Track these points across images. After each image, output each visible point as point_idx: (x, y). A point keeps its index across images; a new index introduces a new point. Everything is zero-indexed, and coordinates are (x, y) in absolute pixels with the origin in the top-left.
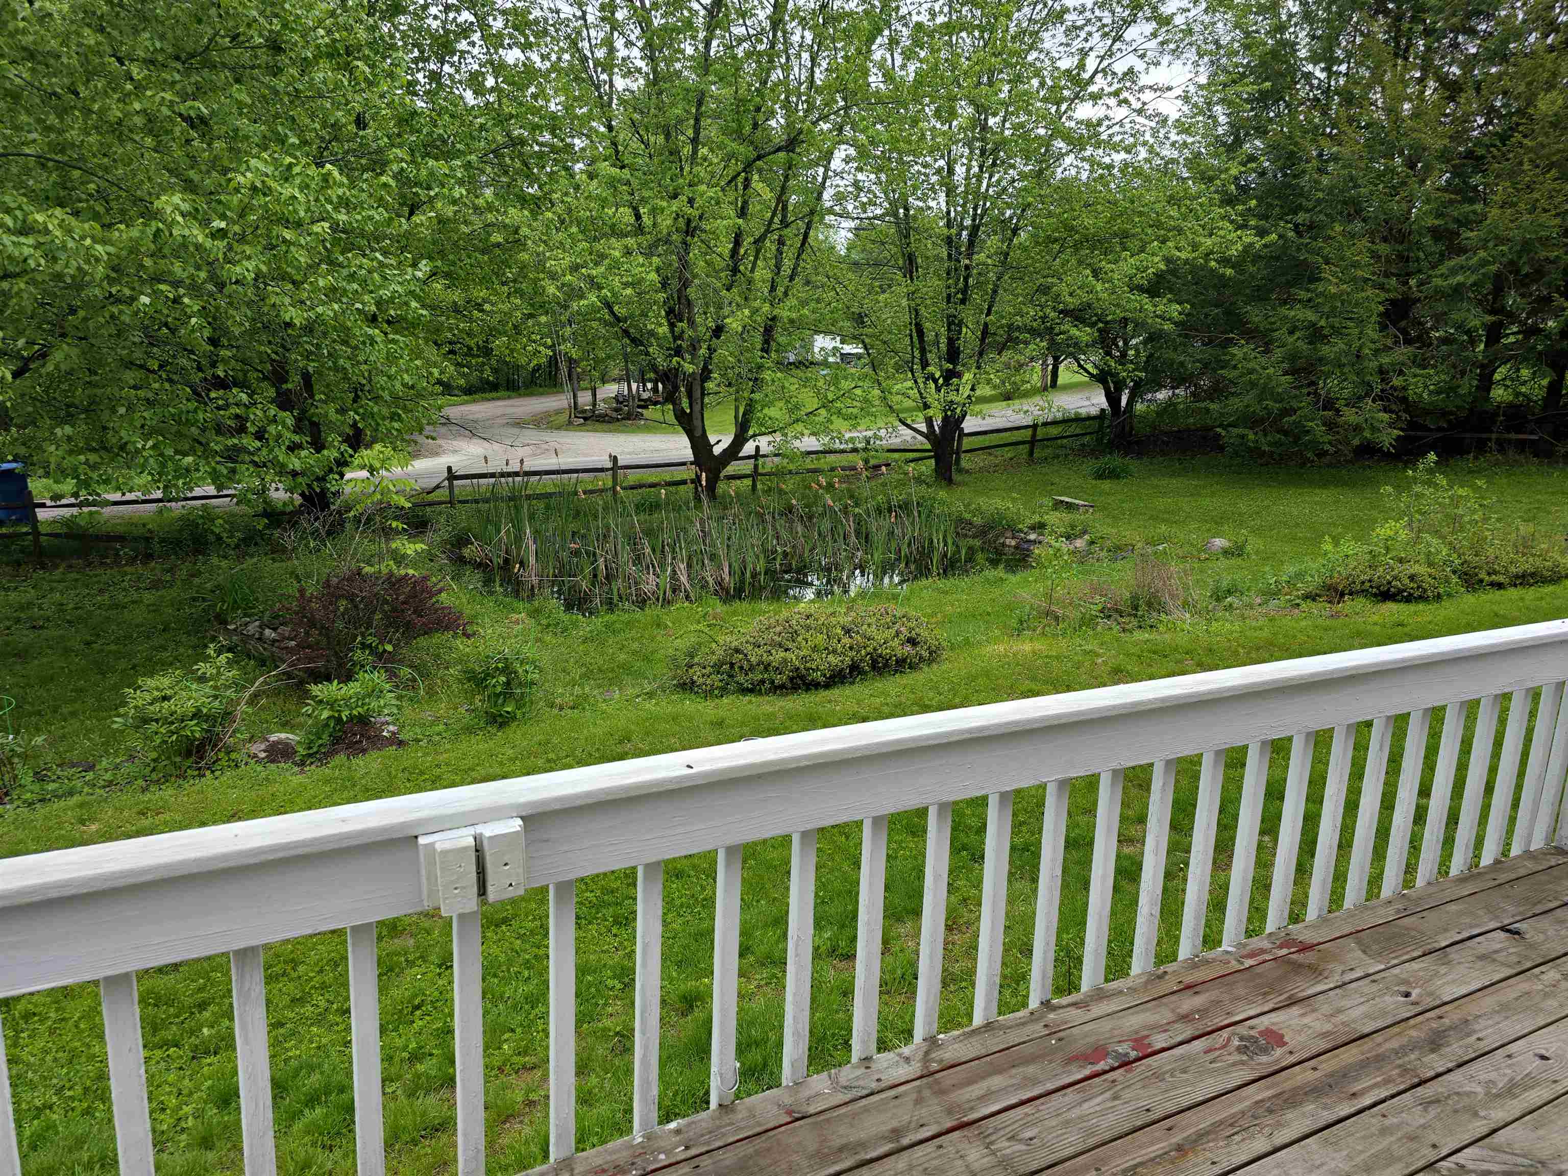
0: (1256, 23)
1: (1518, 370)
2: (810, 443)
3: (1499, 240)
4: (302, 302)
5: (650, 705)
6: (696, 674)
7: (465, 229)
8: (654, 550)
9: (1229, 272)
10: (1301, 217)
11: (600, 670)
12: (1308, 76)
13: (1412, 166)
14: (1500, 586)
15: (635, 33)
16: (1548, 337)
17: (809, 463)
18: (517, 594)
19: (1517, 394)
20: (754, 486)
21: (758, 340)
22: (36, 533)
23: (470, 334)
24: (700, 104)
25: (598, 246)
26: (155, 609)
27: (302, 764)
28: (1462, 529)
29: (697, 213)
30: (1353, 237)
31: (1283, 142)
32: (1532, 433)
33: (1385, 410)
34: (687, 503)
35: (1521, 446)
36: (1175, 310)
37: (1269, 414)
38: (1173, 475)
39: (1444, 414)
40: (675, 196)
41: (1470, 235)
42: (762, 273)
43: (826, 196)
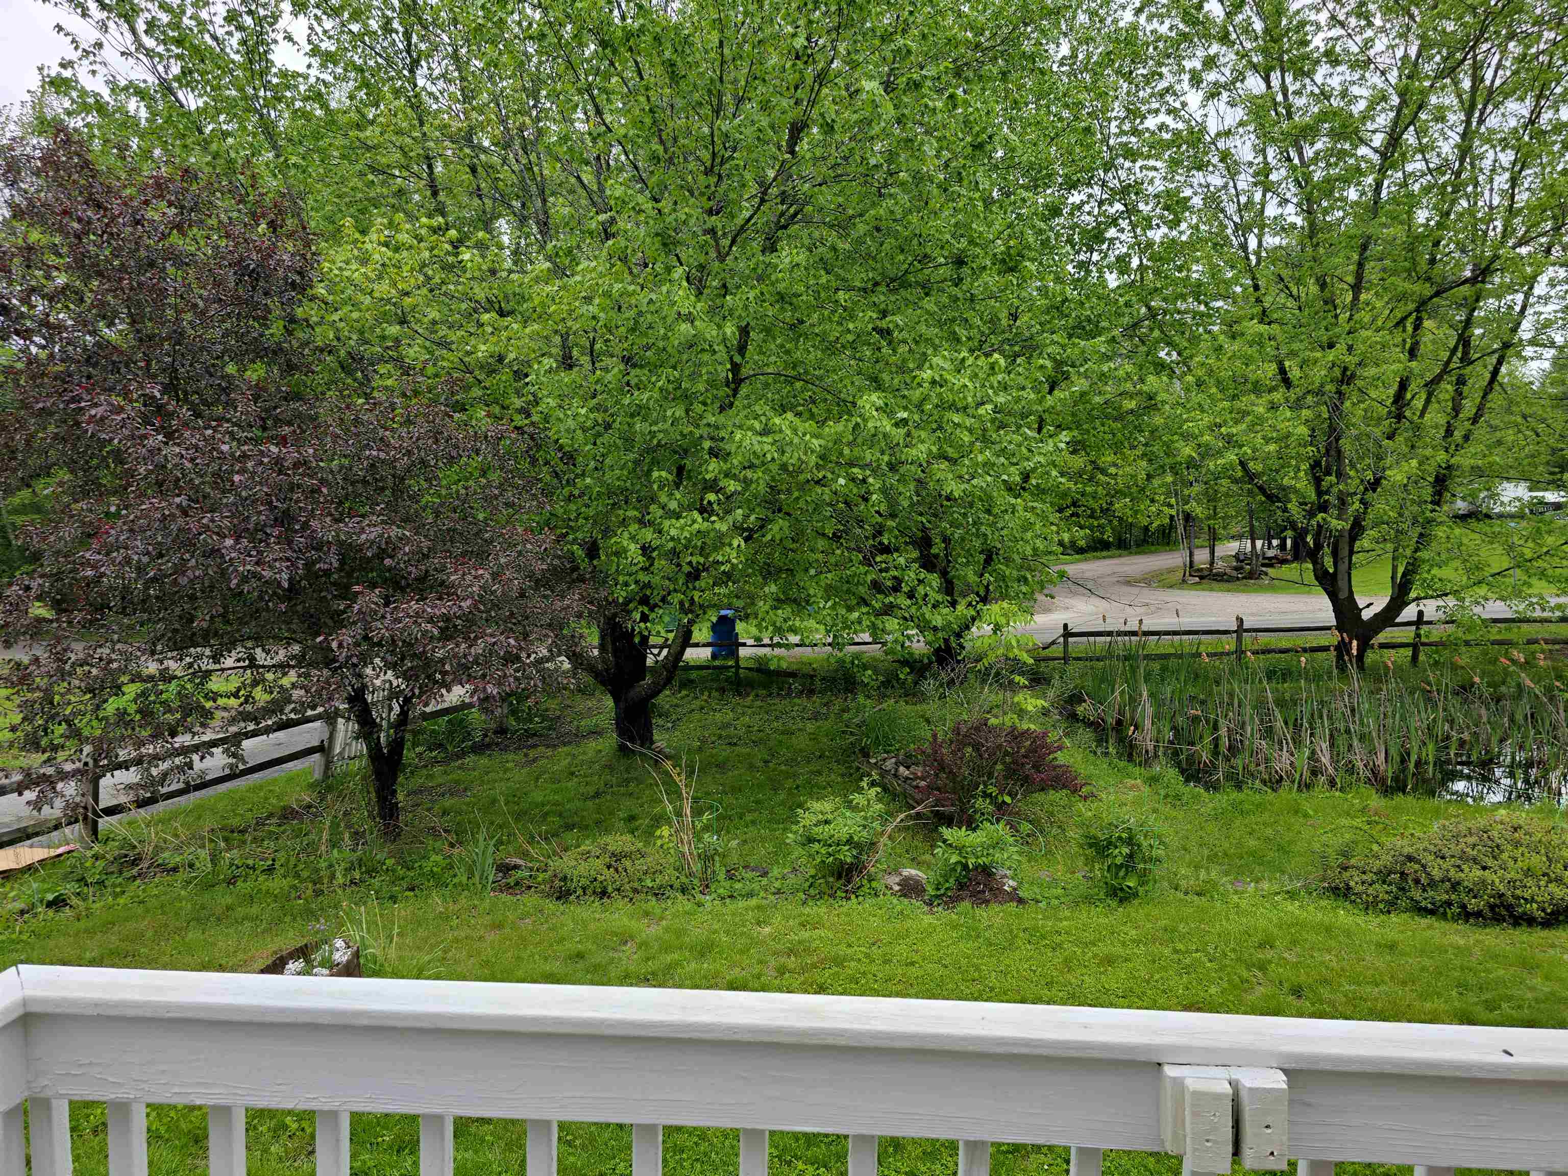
2: (1497, 609)
4: (961, 477)
5: (1292, 907)
6: (1355, 880)
7: (1098, 399)
8: (1286, 723)
11: (1226, 854)
15: (1291, 191)
17: (1495, 633)
18: (1130, 759)
20: (1415, 658)
21: (1427, 493)
22: (737, 666)
23: (1094, 496)
24: (1364, 247)
25: (1237, 404)
26: (814, 737)
27: (930, 904)
29: (1357, 360)
34: (1330, 673)
40: (1331, 346)
42: (1436, 417)
43: (1526, 325)
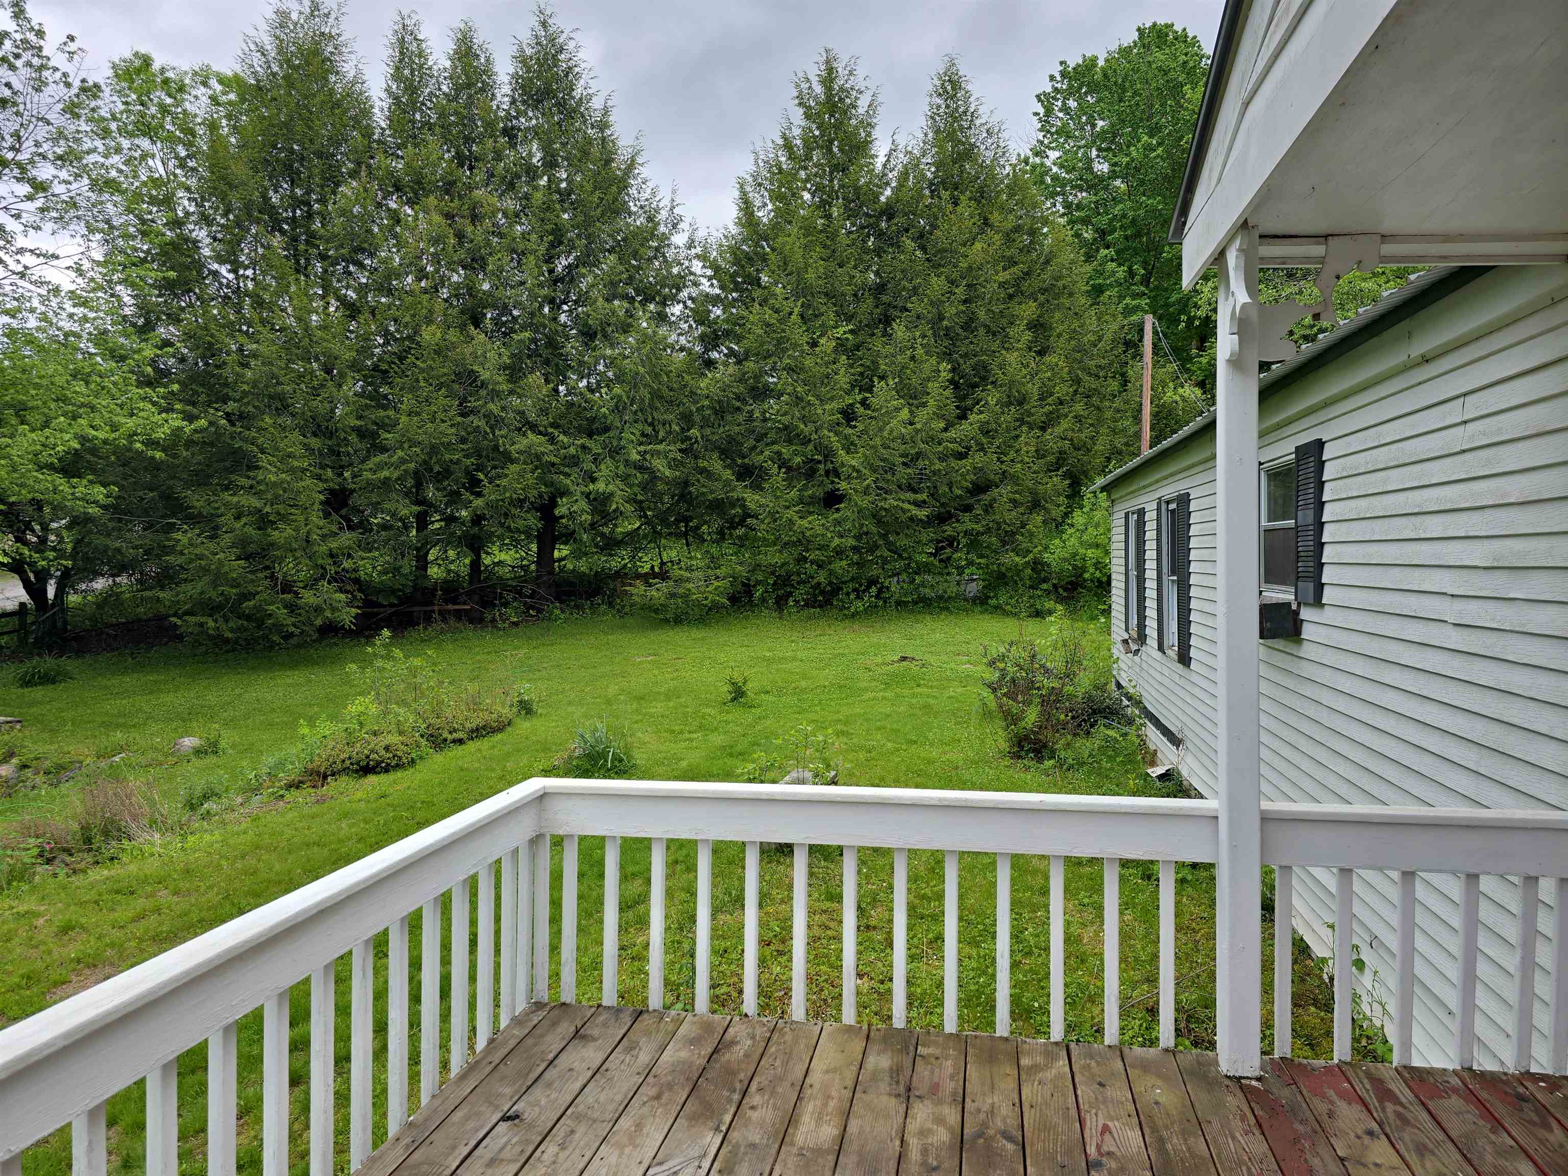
0: (150, 213)
1: (446, 551)
3: (413, 443)
9: (158, 455)
10: (231, 406)
12: (216, 274)
13: (328, 371)
14: (460, 741)
16: (463, 524)
19: (449, 571)
28: (423, 696)
30: (284, 429)
31: (200, 332)
32: (465, 604)
33: (341, 590)
35: (458, 615)
36: (99, 492)
37: (227, 600)
38: (125, 671)
39: (393, 592)
41: (388, 437)
